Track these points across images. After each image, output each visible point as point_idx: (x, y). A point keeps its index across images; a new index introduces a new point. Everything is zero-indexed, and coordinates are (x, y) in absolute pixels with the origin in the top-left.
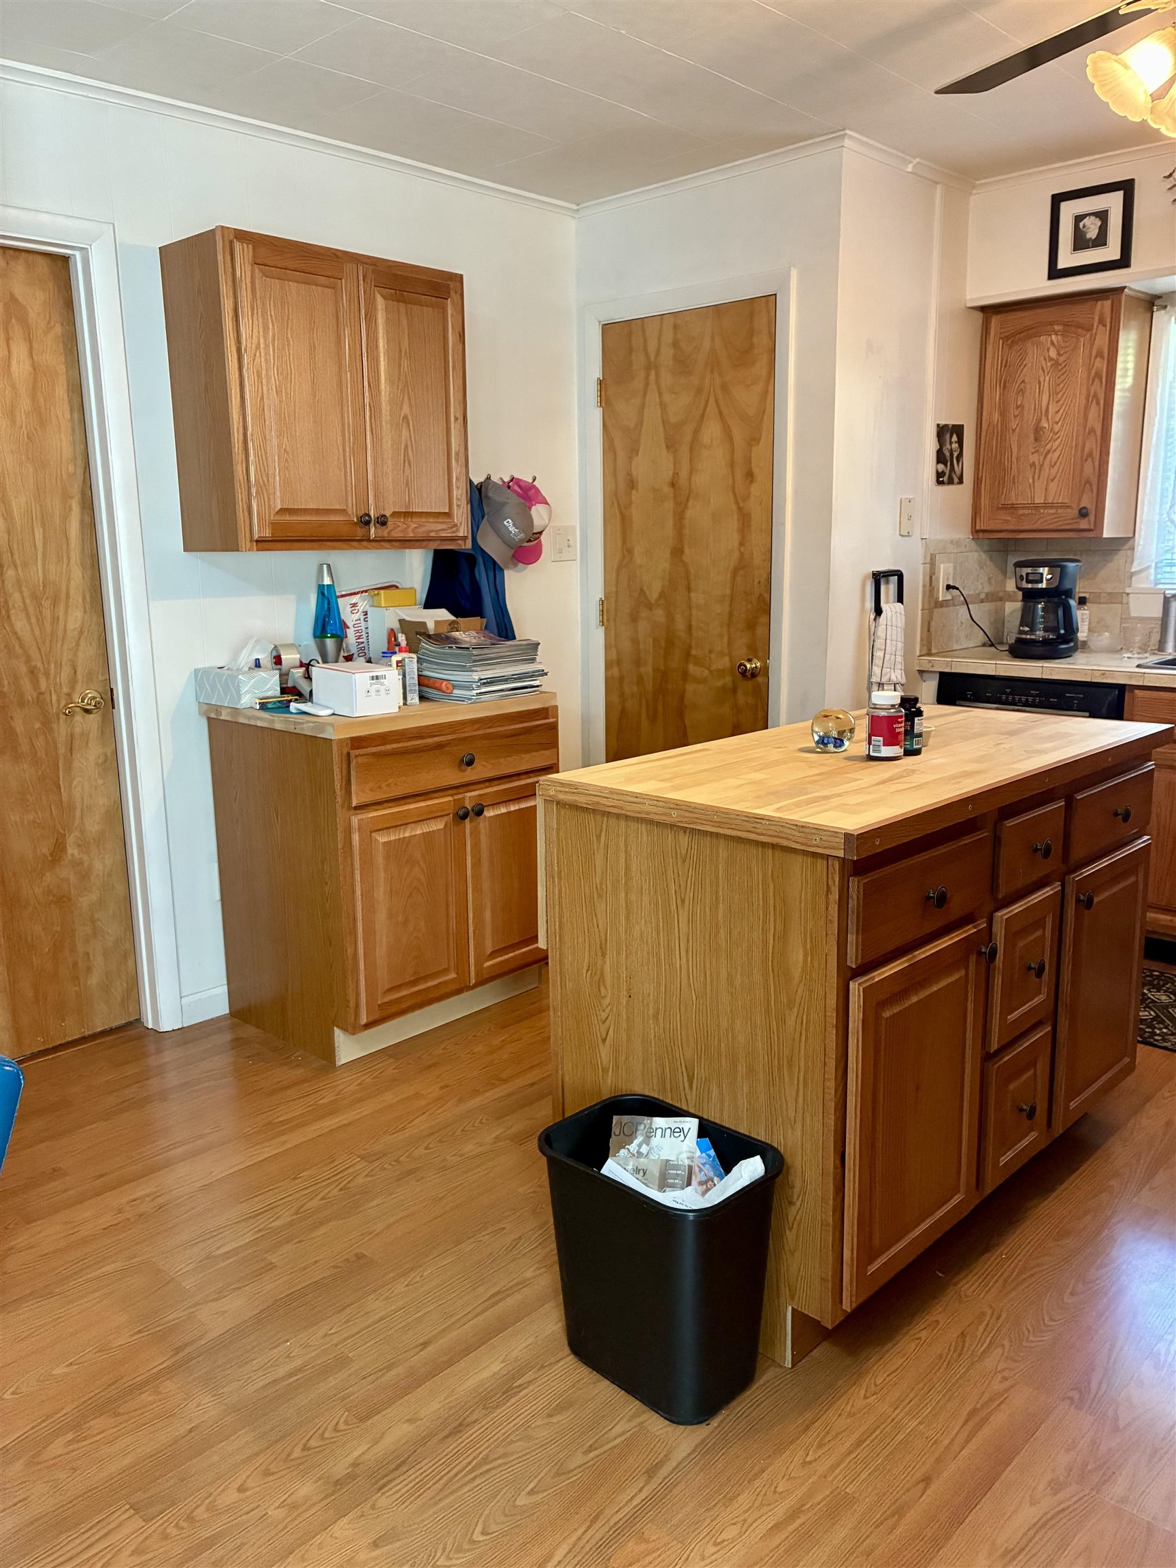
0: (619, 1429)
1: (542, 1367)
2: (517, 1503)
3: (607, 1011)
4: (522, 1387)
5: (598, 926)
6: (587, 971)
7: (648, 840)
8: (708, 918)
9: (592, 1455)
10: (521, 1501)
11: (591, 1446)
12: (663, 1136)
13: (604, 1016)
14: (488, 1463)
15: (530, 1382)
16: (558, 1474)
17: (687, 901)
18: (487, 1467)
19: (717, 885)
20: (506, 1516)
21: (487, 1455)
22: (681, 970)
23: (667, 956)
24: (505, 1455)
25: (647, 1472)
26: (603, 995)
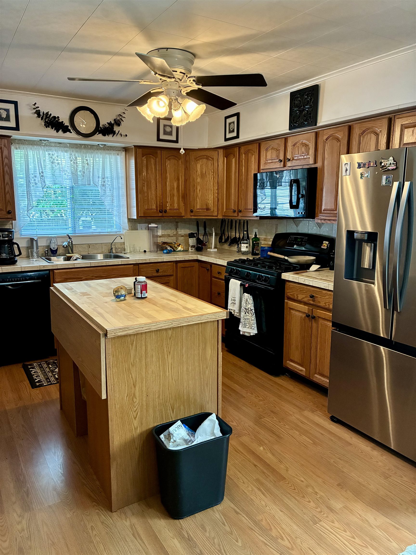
0: (218, 516)
1: (182, 529)
2: (241, 546)
3: (137, 407)
4: (189, 535)
5: (132, 377)
6: (127, 397)
7: (155, 337)
8: (179, 354)
9: (226, 524)
10: (240, 544)
11: (222, 524)
12: (176, 431)
13: (135, 409)
14: (221, 549)
15: (187, 533)
16: (232, 534)
17: (171, 352)
18: (223, 551)
19: (183, 342)
20: (245, 549)
21: (218, 550)
22: (169, 376)
23: (163, 374)
24: (219, 545)
25: (237, 514)
26: (134, 402)
